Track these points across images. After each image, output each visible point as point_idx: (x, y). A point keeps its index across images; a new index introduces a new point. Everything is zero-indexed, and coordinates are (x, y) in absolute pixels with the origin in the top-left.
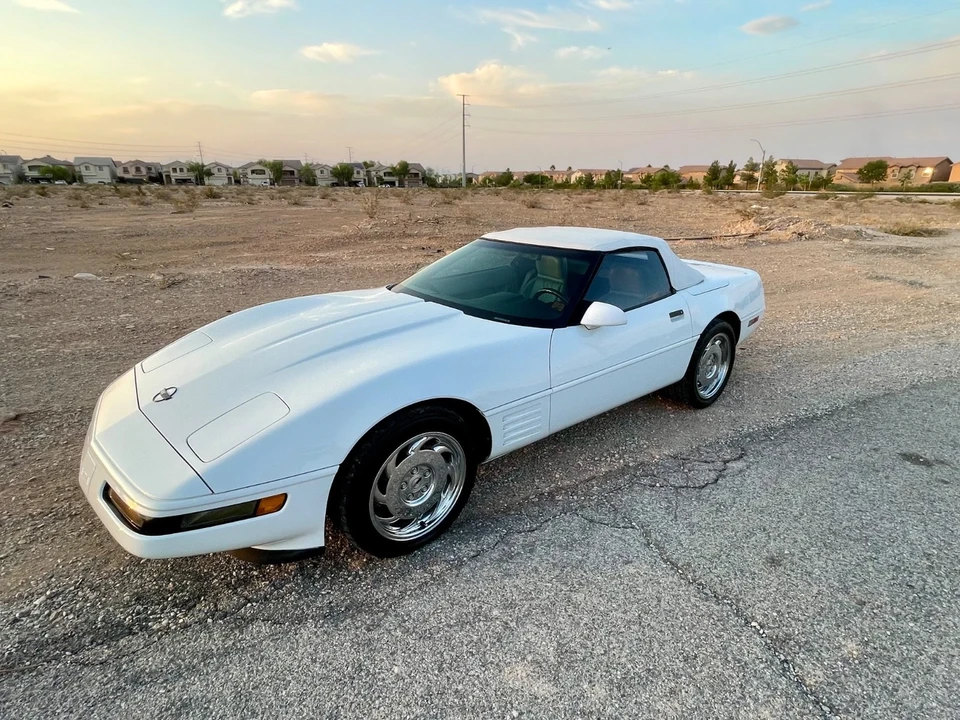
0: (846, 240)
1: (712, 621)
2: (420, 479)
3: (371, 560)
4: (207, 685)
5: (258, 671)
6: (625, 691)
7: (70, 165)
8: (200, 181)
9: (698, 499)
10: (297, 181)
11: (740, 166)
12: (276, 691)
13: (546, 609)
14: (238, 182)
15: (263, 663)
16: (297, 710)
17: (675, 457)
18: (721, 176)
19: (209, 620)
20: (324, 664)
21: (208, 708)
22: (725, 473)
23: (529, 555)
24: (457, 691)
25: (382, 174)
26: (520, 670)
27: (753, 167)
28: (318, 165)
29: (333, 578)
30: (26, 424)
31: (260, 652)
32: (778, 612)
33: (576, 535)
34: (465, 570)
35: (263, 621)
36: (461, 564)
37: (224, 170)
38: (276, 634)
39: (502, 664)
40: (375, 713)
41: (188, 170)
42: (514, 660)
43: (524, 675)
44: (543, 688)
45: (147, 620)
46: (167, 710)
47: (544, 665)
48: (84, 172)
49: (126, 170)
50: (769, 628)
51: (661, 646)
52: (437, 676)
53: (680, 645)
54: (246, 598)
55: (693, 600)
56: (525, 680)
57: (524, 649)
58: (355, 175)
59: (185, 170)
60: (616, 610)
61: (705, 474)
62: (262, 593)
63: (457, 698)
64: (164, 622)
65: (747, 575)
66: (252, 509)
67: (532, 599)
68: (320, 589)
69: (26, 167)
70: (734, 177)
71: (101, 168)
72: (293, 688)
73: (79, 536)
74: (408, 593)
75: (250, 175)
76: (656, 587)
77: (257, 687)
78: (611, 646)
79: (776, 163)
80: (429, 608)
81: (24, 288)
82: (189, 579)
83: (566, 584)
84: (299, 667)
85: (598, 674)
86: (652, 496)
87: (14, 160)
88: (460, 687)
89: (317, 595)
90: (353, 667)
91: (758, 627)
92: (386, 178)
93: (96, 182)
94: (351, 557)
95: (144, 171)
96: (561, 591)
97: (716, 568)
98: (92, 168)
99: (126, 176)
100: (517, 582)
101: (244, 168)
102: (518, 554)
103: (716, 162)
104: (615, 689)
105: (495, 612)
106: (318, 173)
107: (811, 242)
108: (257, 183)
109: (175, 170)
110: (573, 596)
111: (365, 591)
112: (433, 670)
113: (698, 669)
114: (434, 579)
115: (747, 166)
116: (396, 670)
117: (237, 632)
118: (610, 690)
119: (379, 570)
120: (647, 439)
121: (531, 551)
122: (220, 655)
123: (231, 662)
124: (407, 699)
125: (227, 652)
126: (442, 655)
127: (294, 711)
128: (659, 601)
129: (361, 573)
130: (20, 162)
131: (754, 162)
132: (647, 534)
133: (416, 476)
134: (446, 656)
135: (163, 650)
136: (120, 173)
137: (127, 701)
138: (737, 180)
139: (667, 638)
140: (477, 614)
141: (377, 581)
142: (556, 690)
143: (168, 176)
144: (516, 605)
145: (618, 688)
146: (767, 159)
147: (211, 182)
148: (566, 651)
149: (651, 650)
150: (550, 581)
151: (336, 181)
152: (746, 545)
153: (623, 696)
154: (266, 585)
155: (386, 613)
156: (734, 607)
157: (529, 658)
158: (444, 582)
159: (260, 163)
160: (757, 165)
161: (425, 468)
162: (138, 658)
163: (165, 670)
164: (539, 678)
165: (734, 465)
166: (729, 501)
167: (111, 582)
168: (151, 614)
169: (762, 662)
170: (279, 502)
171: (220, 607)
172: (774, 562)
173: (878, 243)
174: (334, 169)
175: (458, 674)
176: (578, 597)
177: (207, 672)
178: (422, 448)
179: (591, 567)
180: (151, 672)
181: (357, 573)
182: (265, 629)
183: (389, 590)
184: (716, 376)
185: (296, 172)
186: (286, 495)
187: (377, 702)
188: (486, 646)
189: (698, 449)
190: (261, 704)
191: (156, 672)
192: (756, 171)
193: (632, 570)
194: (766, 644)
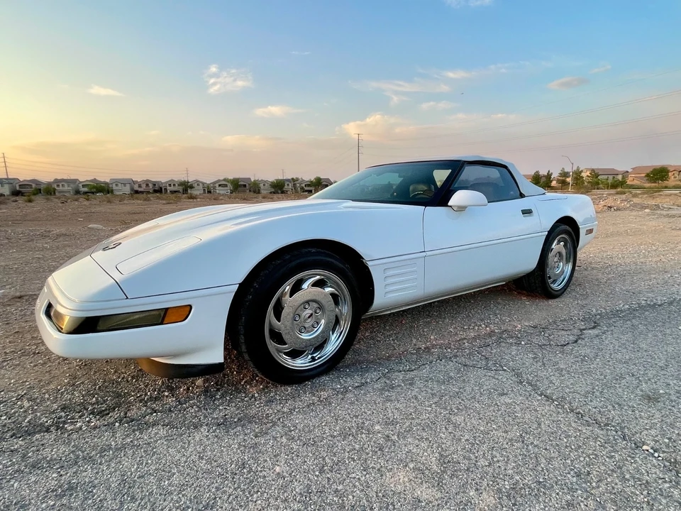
0: (647, 210)
1: (599, 443)
2: (312, 314)
3: (267, 387)
4: (97, 473)
5: (147, 464)
6: (516, 501)
7: (106, 183)
8: (185, 191)
9: (562, 352)
10: (248, 191)
11: (555, 175)
12: (160, 480)
13: (427, 427)
14: (209, 192)
15: (154, 458)
16: (175, 498)
17: (535, 327)
18: (542, 182)
19: (117, 424)
20: (209, 461)
21: (92, 492)
22: (583, 336)
23: (408, 387)
24: (336, 491)
25: (303, 185)
26: (402, 476)
27: (565, 174)
28: (262, 180)
29: (231, 398)
30: (26, 301)
31: (153, 448)
32: (670, 439)
33: (452, 374)
34: (349, 395)
35: (163, 425)
36: (346, 391)
37: (201, 184)
38: (172, 436)
39: (383, 469)
40: (251, 505)
41: (179, 185)
42: (396, 466)
43: (406, 479)
44: (426, 492)
45: (65, 423)
46: (53, 491)
47: (427, 472)
48: (115, 188)
49: (140, 186)
50: (664, 452)
51: (549, 460)
52: (317, 476)
53: (569, 461)
54: (153, 410)
55: (573, 425)
56: (407, 484)
57: (406, 458)
58: (286, 187)
59: (177, 185)
60: (496, 430)
61: (565, 337)
62: (168, 406)
63: (337, 496)
64: (79, 425)
65: (626, 408)
66: (160, 317)
67: (413, 419)
68: (219, 406)
69: (81, 185)
70: (551, 182)
71: (125, 185)
72: (176, 479)
73: (35, 366)
74: (296, 410)
75: (217, 188)
76: (534, 413)
77: (143, 477)
78: (495, 459)
79: (582, 171)
80: (315, 422)
81: (55, 232)
82: (110, 396)
83: (446, 409)
84: (186, 462)
85: (485, 483)
86: (518, 350)
87: (75, 181)
88: (340, 487)
89: (215, 409)
90: (236, 465)
91: (652, 451)
92: (306, 188)
93: (121, 193)
94: (251, 384)
95: (151, 185)
96: (441, 413)
97: (591, 401)
98: (120, 185)
99: (140, 189)
100: (398, 406)
101: (214, 183)
102: (399, 386)
103: (537, 172)
104: (505, 498)
105: (377, 427)
106: (261, 185)
107: (619, 212)
108: (222, 192)
109: (170, 185)
110: (453, 418)
111: (258, 408)
112: (314, 472)
113: (594, 484)
114: (321, 401)
115: (560, 174)
116: (278, 469)
117: (137, 433)
118: (499, 498)
119: (272, 394)
120: (509, 316)
121: (411, 384)
122: (117, 449)
123: (124, 455)
124: (286, 495)
125: (124, 447)
126: (324, 459)
127: (172, 499)
128: (539, 424)
129: (256, 395)
130: (78, 182)
131: (566, 171)
132: (518, 375)
133: (308, 312)
134: (327, 460)
135: (69, 444)
136: (136, 187)
137: (20, 481)
138: (554, 183)
139: (553, 455)
140: (360, 428)
141: (271, 401)
142: (439, 495)
143: (166, 189)
144: (397, 423)
145: (508, 496)
146: (575, 168)
147: (192, 192)
148: (449, 462)
149: (538, 464)
150: (430, 406)
151: (273, 190)
152: (617, 386)
153: (514, 505)
154: (172, 401)
155: (274, 424)
156: (620, 433)
157: (411, 465)
158: (330, 404)
159: (225, 180)
160: (568, 173)
161: (316, 305)
162: (44, 449)
163: (63, 459)
164: (422, 483)
165: (590, 331)
166: (592, 355)
167: (47, 396)
168: (69, 419)
169: (666, 482)
170: (183, 312)
171: (129, 414)
172: (651, 399)
173: (673, 212)
174: (272, 182)
175: (339, 476)
176: (459, 419)
177: (101, 462)
178: (313, 286)
179: (469, 397)
180: (51, 460)
181: (253, 396)
182: (163, 432)
183: (279, 408)
184: (563, 272)
185: (247, 185)
186: (190, 307)
187: (255, 496)
188: (368, 454)
189: (555, 322)
190: (142, 492)
191: (55, 459)
192: (568, 177)
193: (508, 401)
194: (665, 466)
